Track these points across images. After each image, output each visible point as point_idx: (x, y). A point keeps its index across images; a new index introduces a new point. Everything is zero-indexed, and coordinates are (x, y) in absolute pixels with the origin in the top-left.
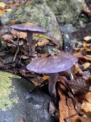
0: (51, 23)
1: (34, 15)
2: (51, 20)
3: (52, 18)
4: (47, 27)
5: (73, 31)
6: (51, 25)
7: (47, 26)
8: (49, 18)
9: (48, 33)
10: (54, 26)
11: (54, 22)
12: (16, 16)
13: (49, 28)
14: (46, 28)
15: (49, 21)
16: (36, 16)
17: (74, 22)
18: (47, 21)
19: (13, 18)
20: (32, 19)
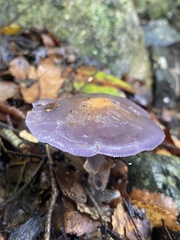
0: (124, 30)
1: (74, 6)
2: (124, 21)
3: (127, 17)
4: (114, 44)
5: (170, 40)
6: (123, 38)
7: (113, 39)
8: (119, 15)
9: (118, 62)
10: (132, 39)
11: (133, 26)
12: (21, 8)
13: (119, 45)
14: (109, 46)
15: (119, 24)
16: (79, 11)
17: (170, 14)
18: (113, 24)
19: (12, 15)
20: (67, 17)
